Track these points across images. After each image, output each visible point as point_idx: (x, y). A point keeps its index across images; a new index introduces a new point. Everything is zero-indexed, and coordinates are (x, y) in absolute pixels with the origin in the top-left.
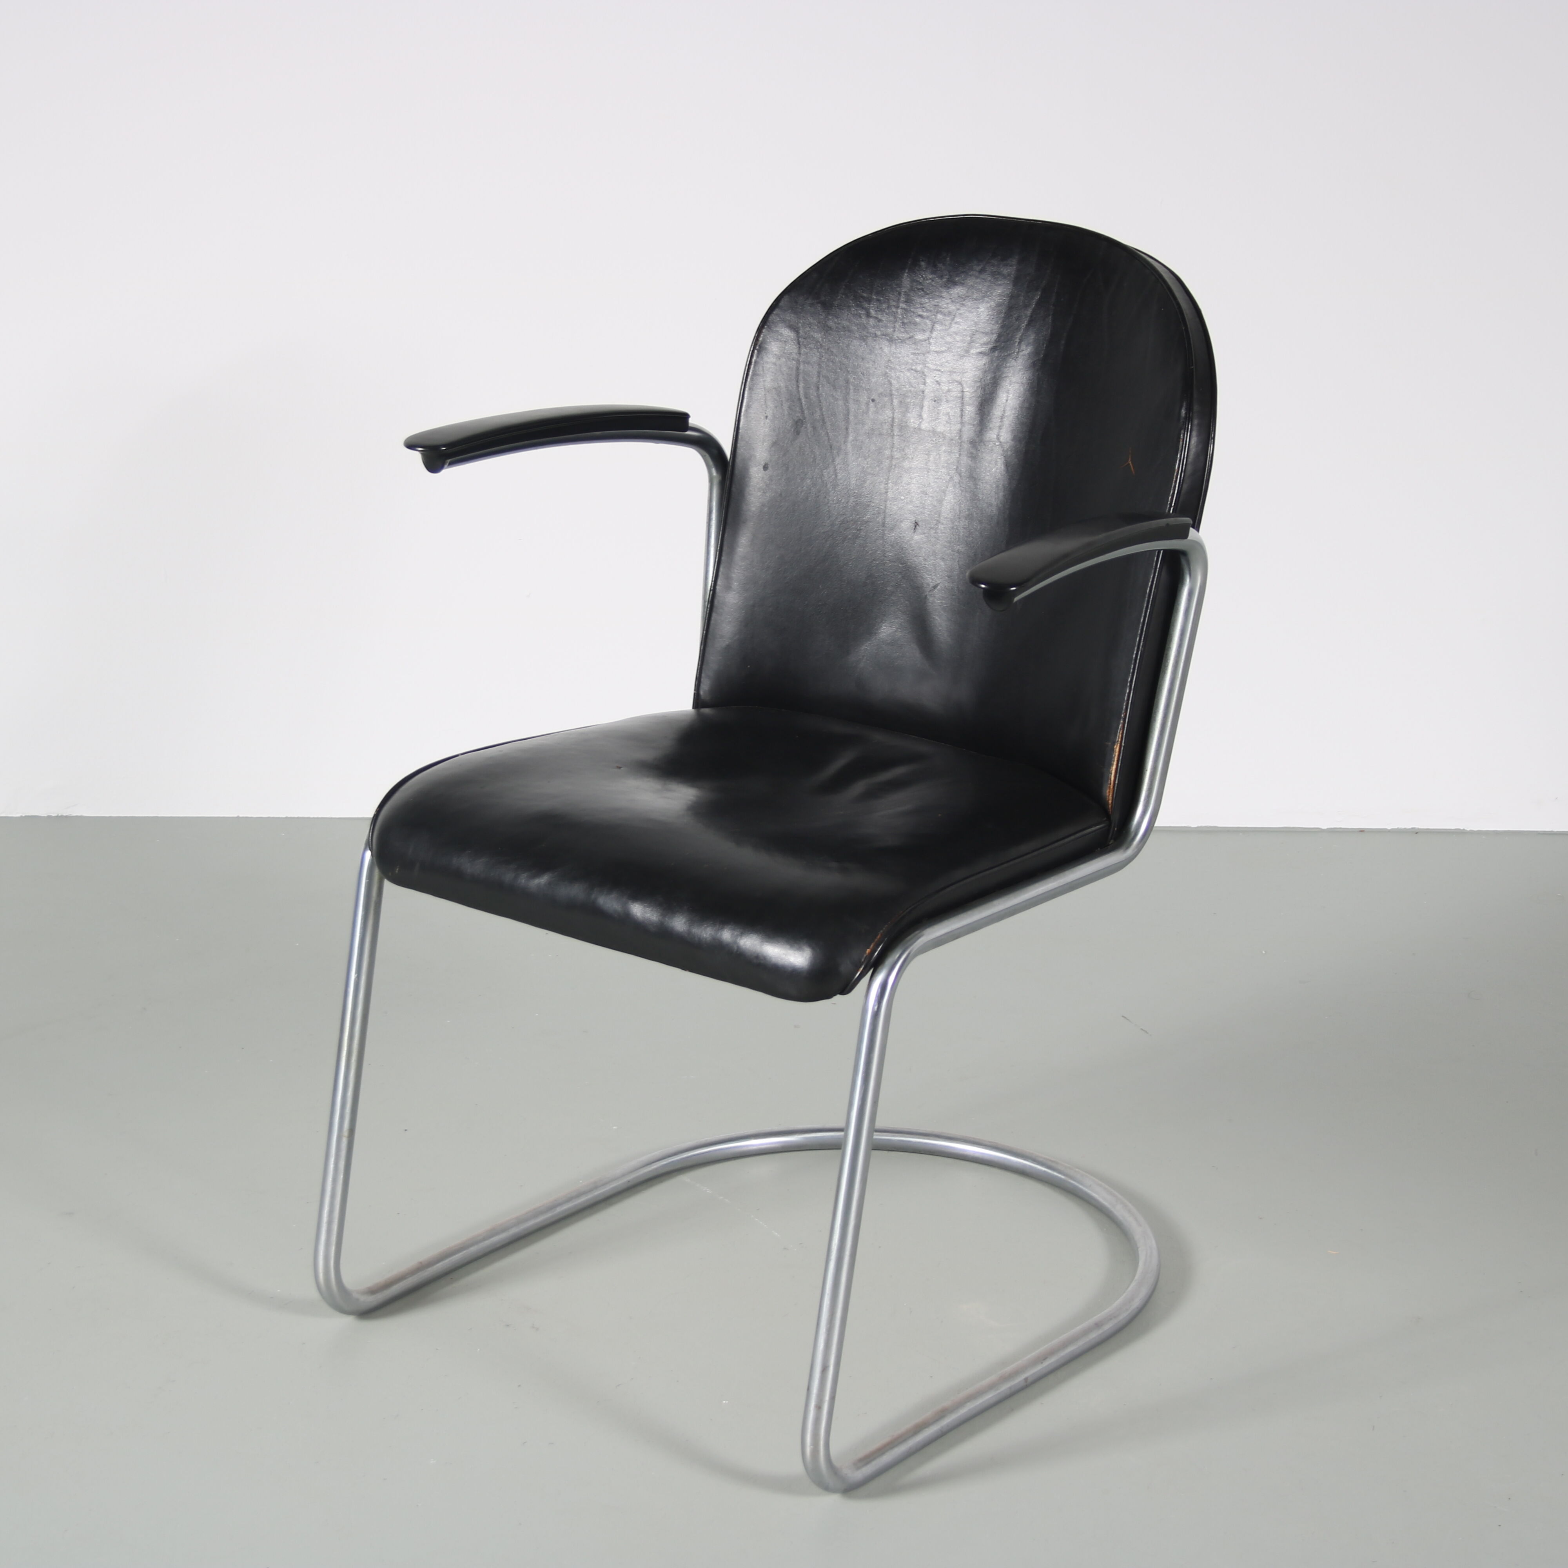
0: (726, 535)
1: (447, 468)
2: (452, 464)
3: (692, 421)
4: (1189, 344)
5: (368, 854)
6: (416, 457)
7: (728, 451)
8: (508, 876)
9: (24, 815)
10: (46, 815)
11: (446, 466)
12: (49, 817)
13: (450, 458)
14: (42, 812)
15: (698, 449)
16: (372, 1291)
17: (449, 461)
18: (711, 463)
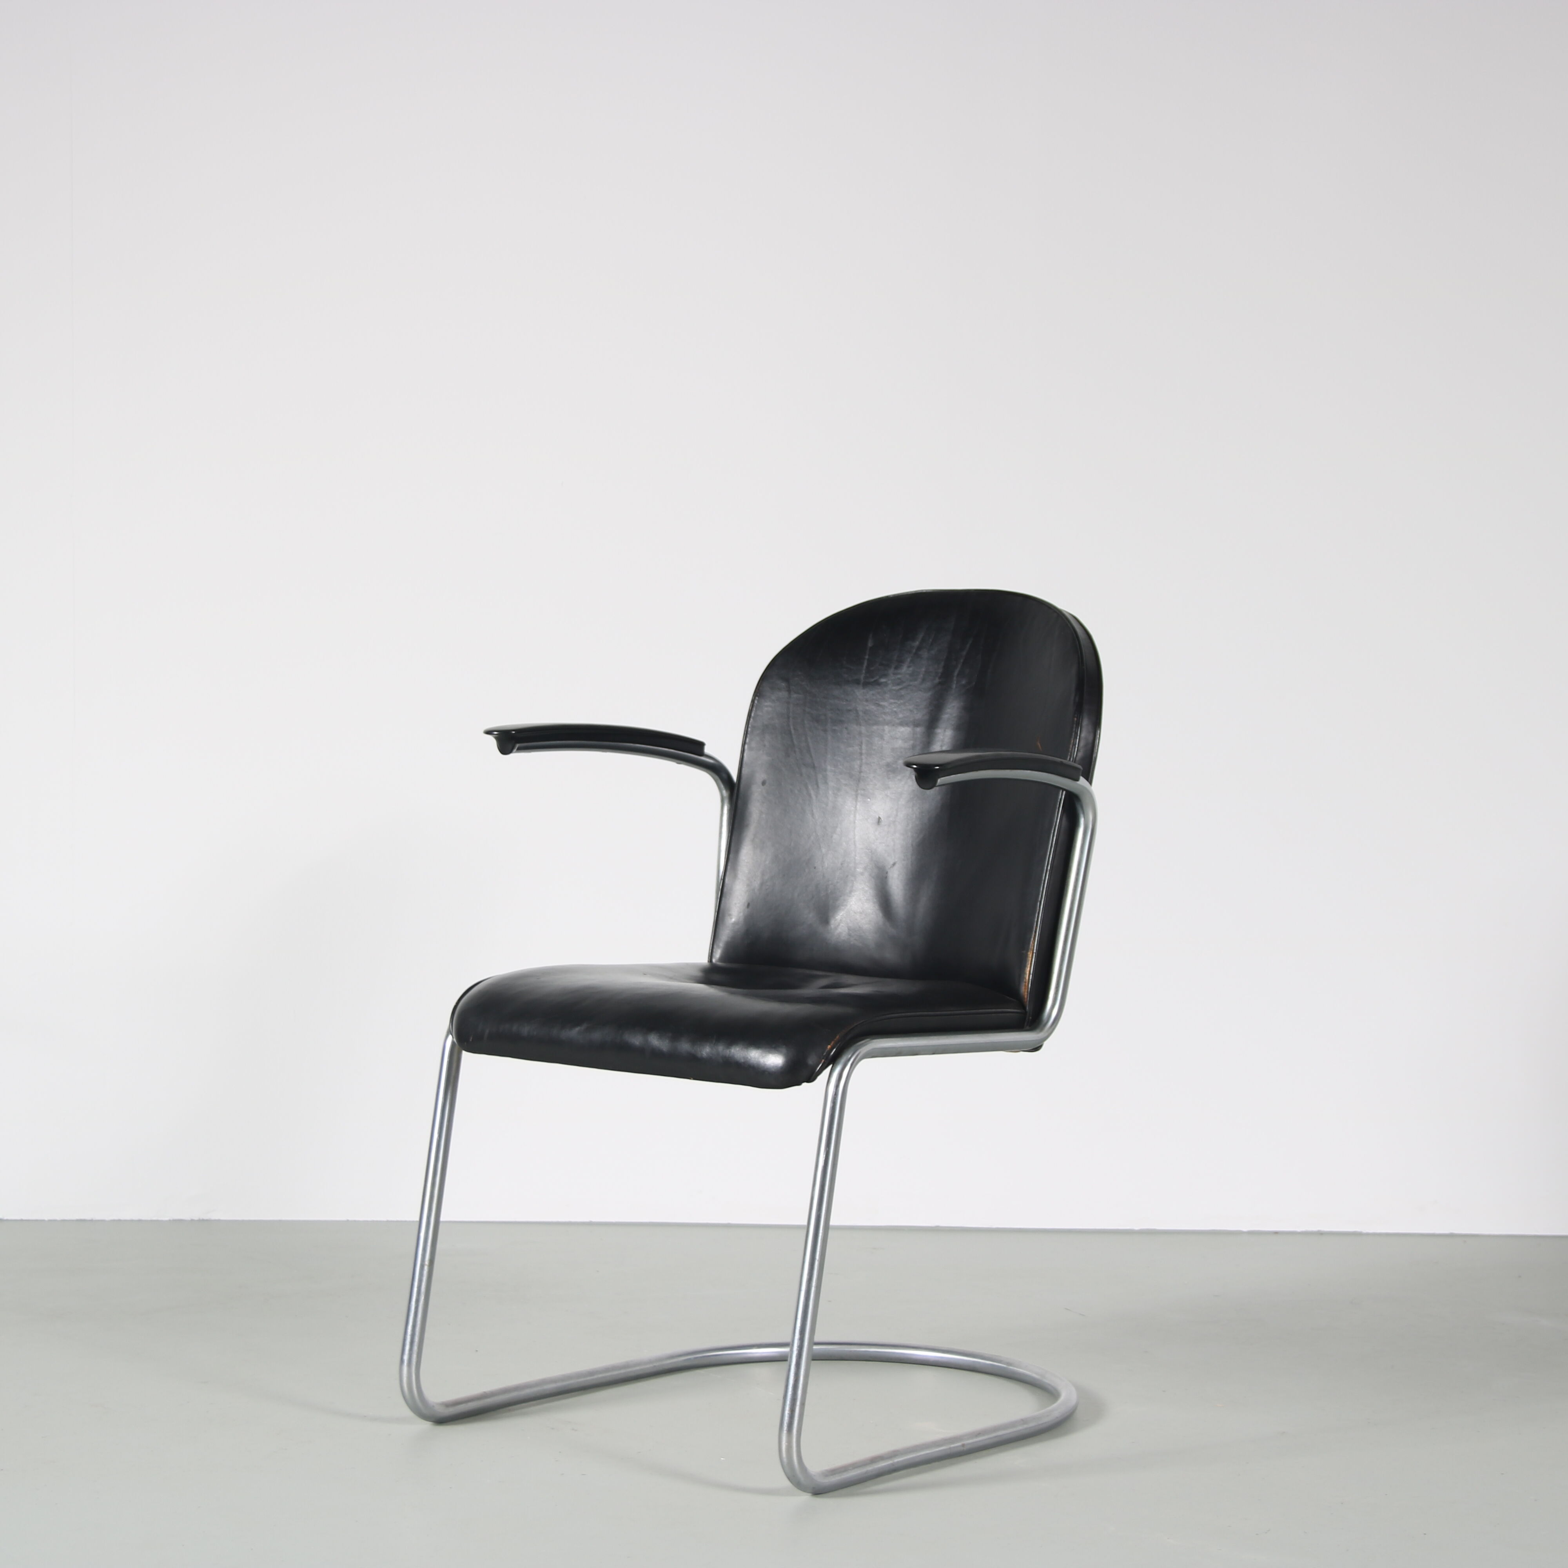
0: (733, 838)
1: (515, 752)
2: (520, 749)
3: (707, 750)
4: (1081, 653)
5: (450, 1038)
6: (492, 741)
7: (735, 776)
8: (555, 1032)
9: (171, 1219)
10: (189, 1219)
11: (515, 750)
12: (192, 1220)
13: (519, 743)
14: (186, 1216)
15: (712, 773)
16: (448, 1405)
17: (518, 745)
18: (722, 786)
